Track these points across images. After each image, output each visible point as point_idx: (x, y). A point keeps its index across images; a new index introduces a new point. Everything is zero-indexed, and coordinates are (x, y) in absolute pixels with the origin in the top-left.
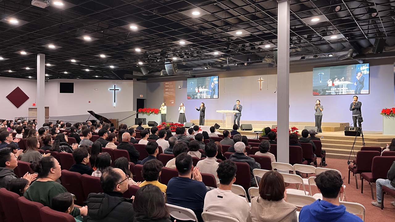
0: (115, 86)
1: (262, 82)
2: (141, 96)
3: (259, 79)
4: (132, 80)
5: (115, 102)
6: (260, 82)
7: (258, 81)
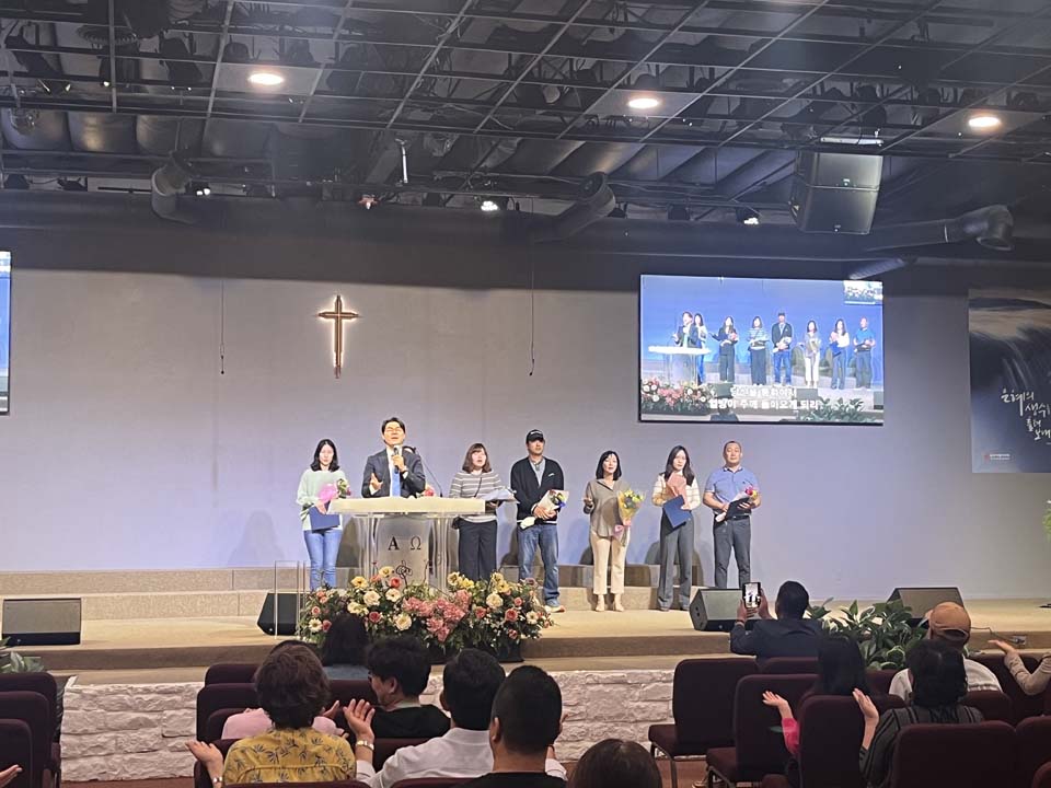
1: (351, 329)
3: (325, 300)
6: (333, 321)
7: (323, 315)
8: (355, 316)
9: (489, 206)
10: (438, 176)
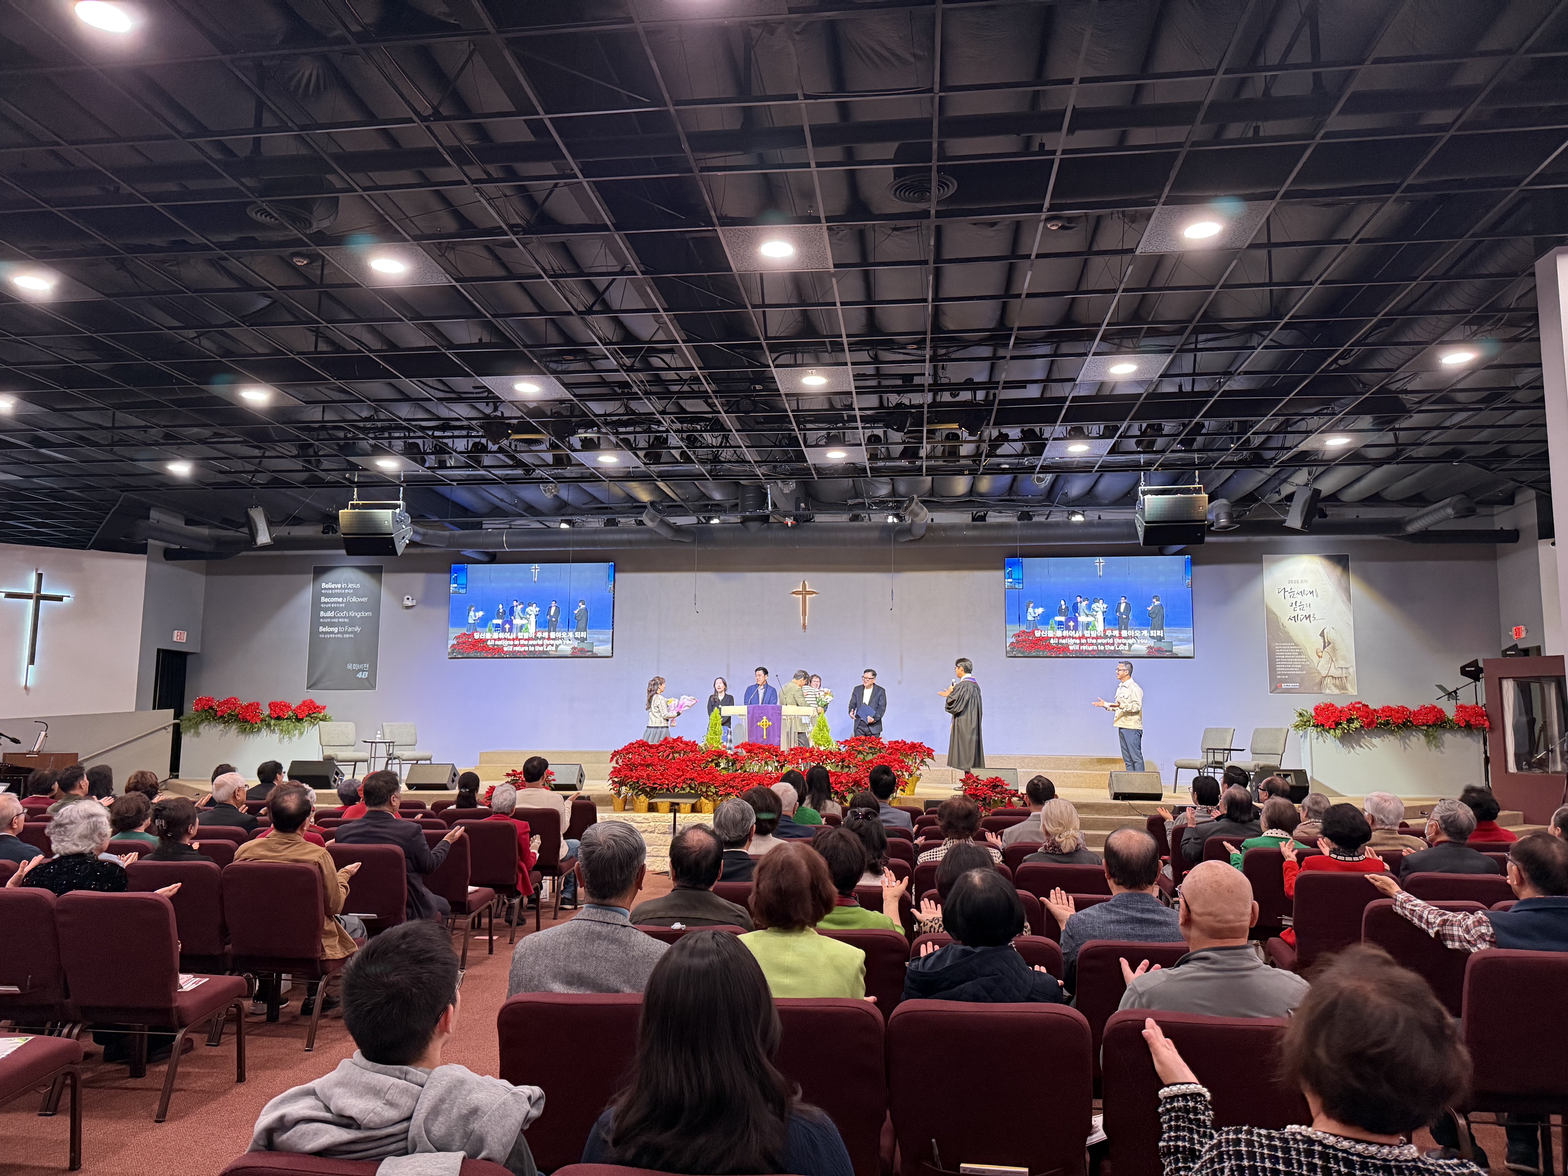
0: (40, 576)
1: (811, 599)
2: (179, 638)
3: (797, 584)
4: (144, 551)
5: (32, 661)
6: (801, 596)
7: (794, 593)
8: (814, 593)
9: (891, 519)
10: (850, 502)
